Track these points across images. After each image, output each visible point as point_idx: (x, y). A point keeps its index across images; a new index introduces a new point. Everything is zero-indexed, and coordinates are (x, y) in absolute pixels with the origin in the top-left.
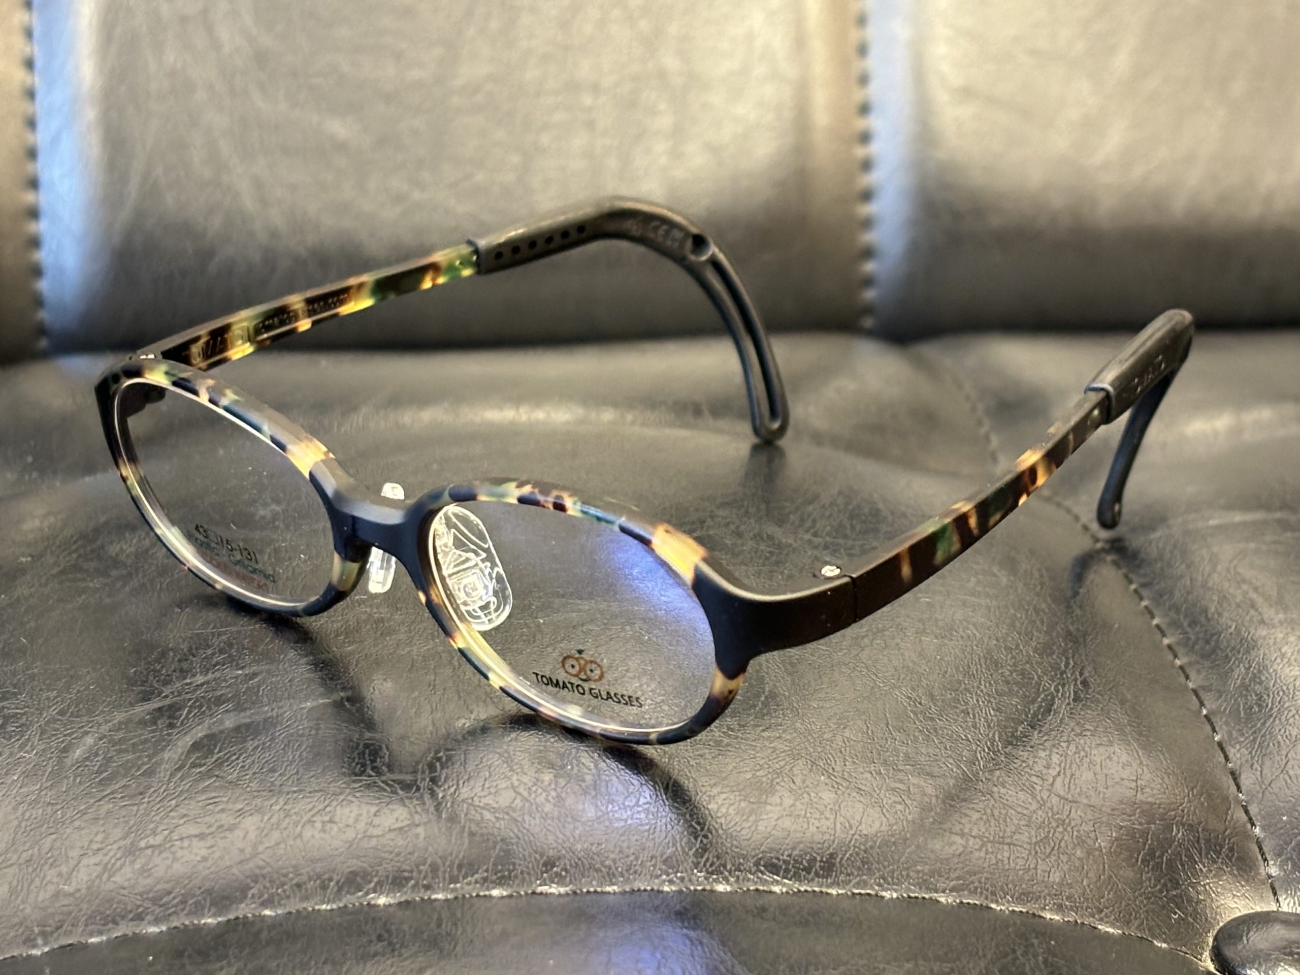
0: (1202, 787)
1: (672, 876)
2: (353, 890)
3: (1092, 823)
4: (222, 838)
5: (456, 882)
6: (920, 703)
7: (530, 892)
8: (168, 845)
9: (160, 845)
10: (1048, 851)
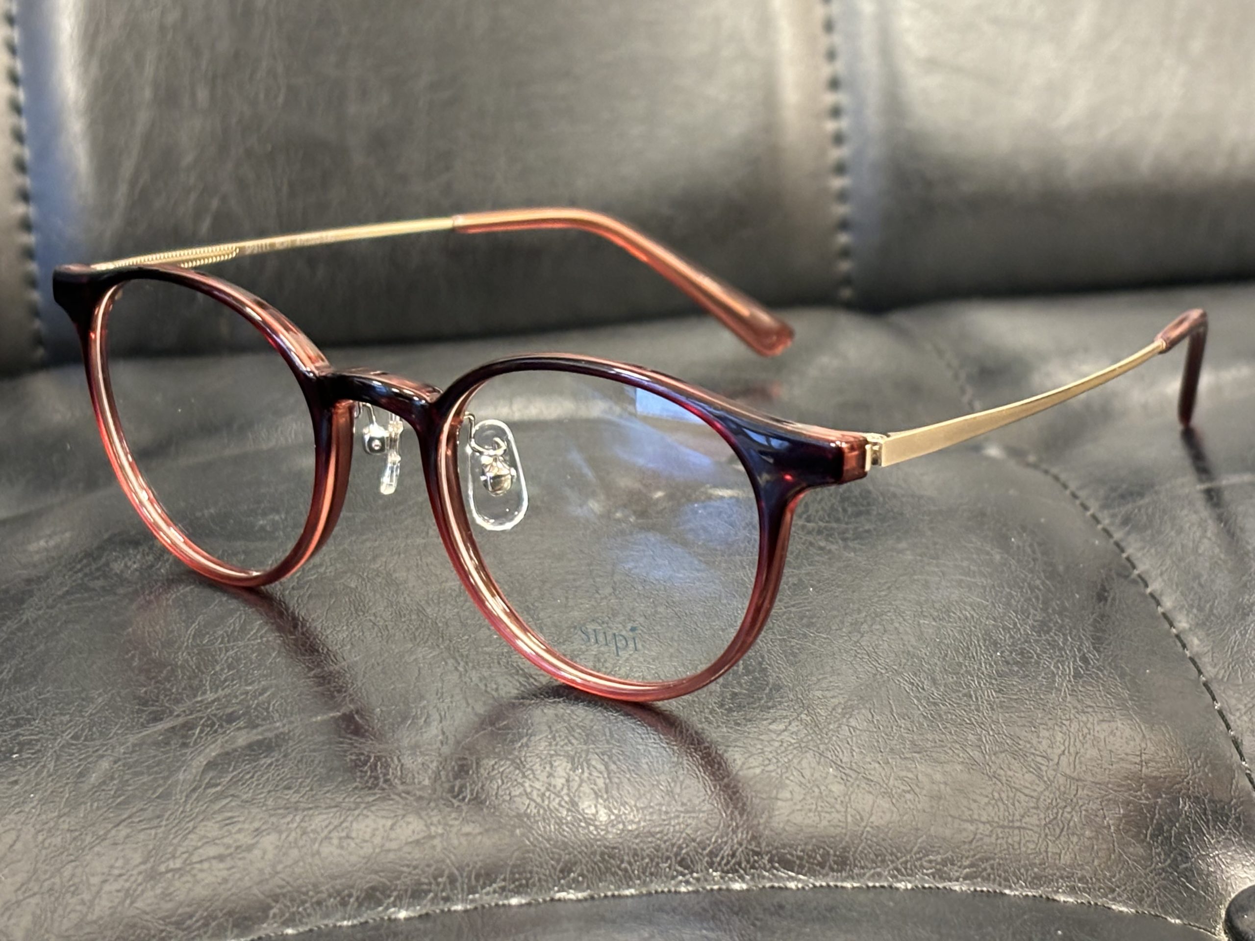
0: (1205, 759)
1: (688, 876)
2: (372, 906)
3: (1098, 801)
4: (240, 859)
5: (477, 892)
6: (923, 689)
7: (548, 899)
8: (188, 868)
9: (180, 869)
10: (1058, 831)
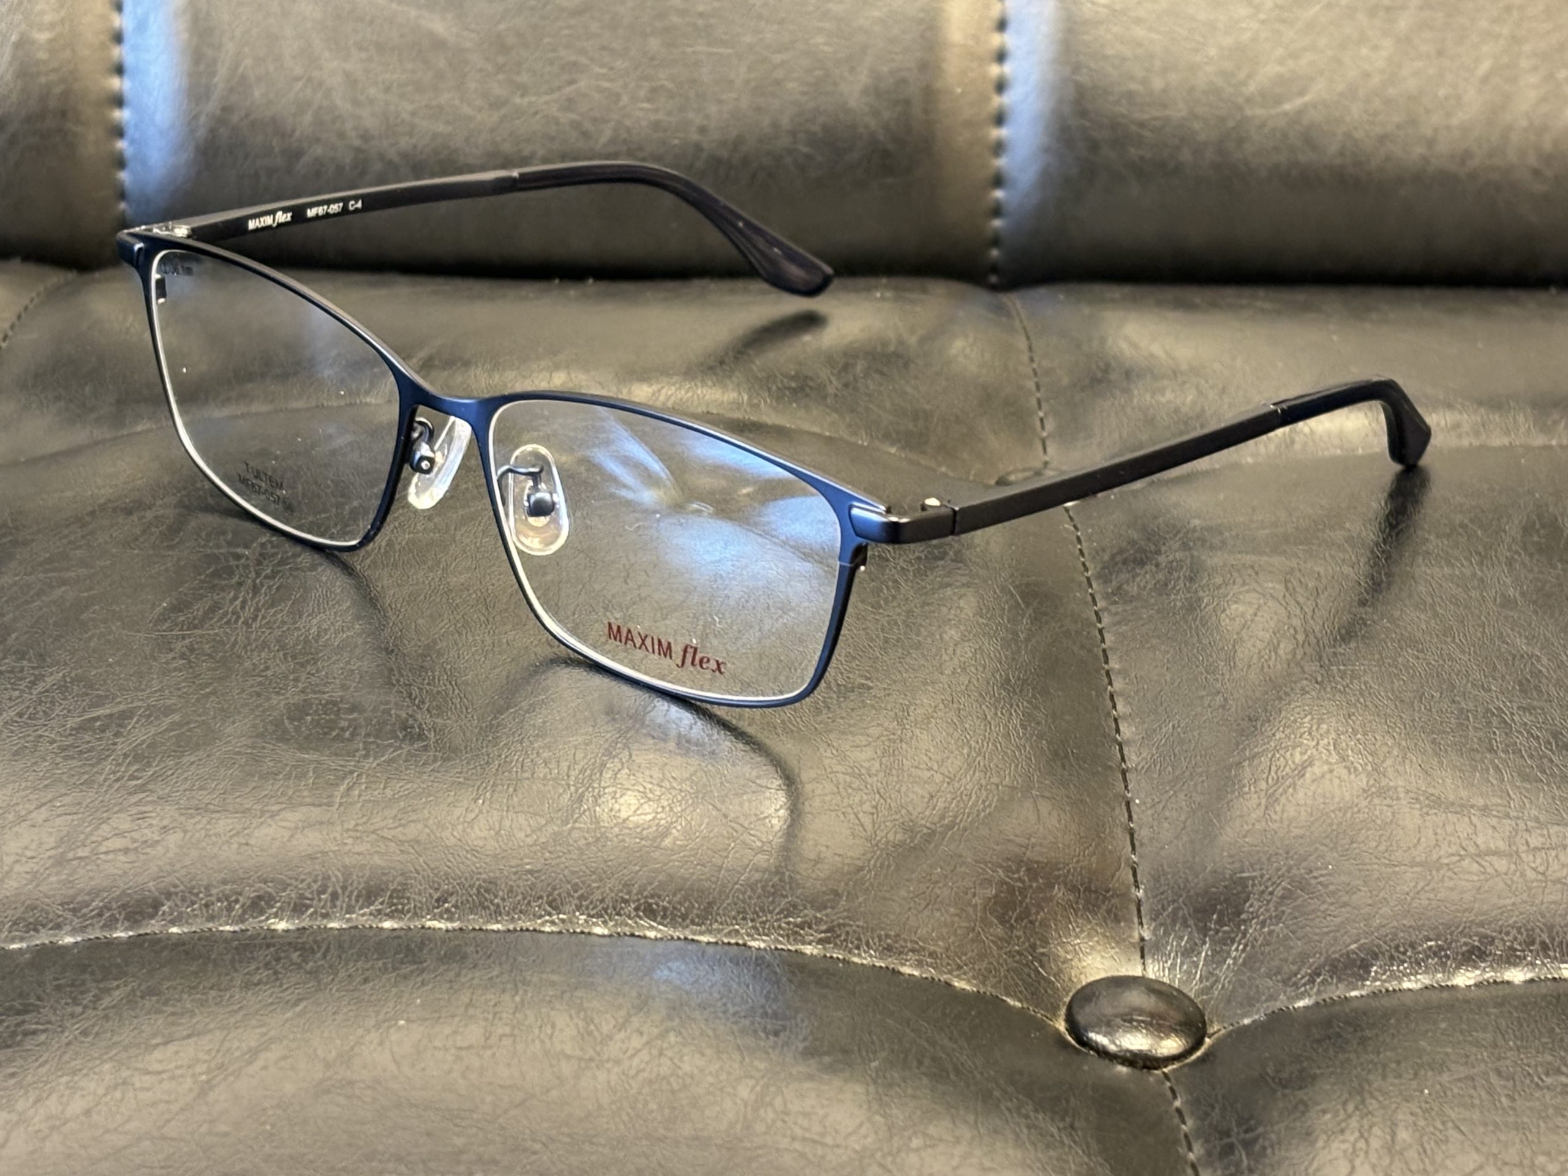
2: (255, 914)
3: (973, 879)
4: (143, 854)
5: (354, 912)
7: (419, 926)
8: (94, 858)
9: (87, 857)
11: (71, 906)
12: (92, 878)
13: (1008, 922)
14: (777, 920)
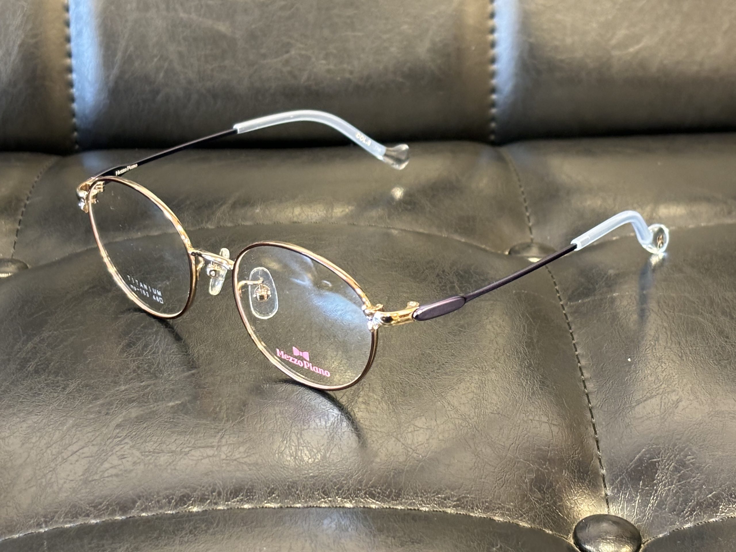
0: (580, 450)
1: (326, 499)
4: (126, 477)
5: (229, 501)
7: (261, 506)
9: (98, 480)
11: (93, 505)
12: (102, 491)
13: (543, 490)
14: (432, 497)
